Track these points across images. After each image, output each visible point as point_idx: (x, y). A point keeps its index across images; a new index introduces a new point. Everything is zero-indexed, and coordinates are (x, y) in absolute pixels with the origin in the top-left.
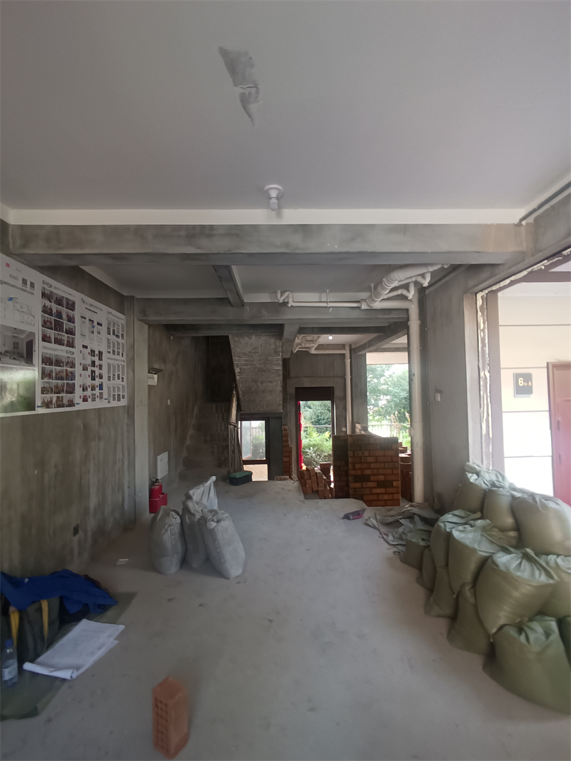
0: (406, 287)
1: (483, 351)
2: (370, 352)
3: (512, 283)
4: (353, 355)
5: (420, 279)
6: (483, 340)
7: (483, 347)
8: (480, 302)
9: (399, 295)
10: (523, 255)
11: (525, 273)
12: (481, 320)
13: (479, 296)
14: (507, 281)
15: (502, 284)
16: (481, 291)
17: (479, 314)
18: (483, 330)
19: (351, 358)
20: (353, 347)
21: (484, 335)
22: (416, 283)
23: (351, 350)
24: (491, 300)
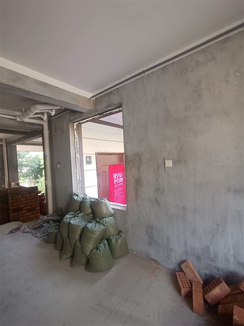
0: (43, 114)
1: (77, 147)
2: (19, 144)
3: (87, 121)
4: (8, 145)
5: (50, 111)
6: (77, 142)
7: (77, 145)
8: (75, 127)
9: (38, 117)
10: (91, 112)
11: (91, 118)
12: (76, 134)
13: (75, 124)
14: (85, 120)
15: (84, 121)
16: (76, 122)
17: (75, 131)
18: (77, 138)
19: (6, 147)
20: (8, 141)
21: (77, 140)
22: (48, 113)
23: (6, 143)
24: (79, 126)
